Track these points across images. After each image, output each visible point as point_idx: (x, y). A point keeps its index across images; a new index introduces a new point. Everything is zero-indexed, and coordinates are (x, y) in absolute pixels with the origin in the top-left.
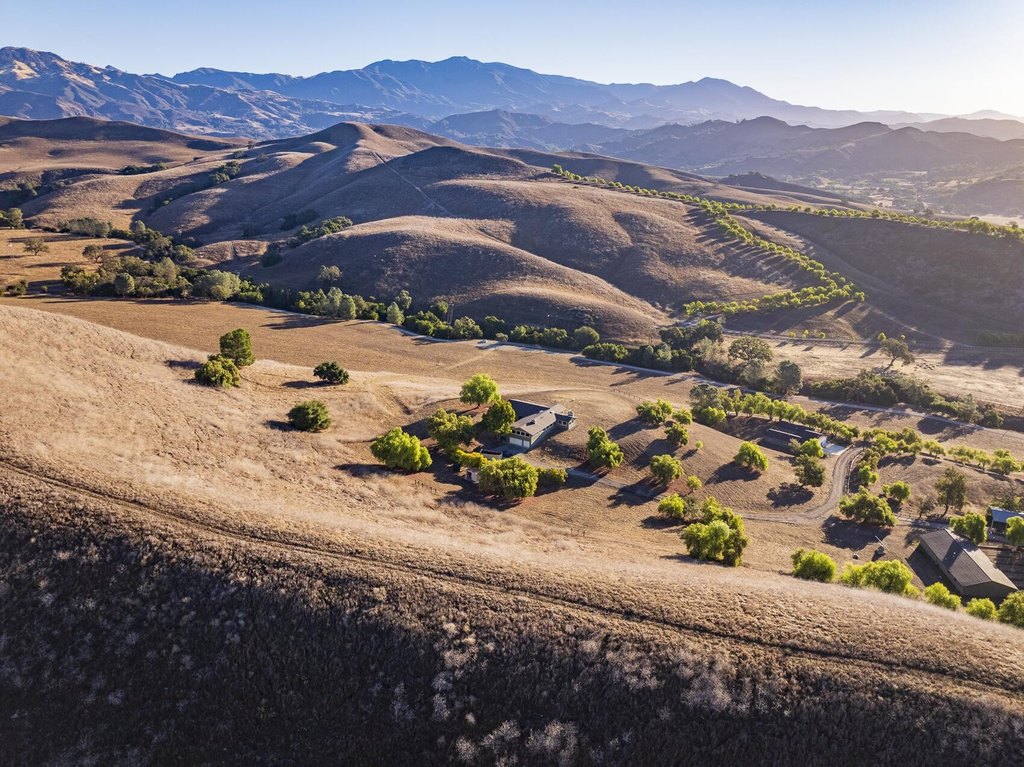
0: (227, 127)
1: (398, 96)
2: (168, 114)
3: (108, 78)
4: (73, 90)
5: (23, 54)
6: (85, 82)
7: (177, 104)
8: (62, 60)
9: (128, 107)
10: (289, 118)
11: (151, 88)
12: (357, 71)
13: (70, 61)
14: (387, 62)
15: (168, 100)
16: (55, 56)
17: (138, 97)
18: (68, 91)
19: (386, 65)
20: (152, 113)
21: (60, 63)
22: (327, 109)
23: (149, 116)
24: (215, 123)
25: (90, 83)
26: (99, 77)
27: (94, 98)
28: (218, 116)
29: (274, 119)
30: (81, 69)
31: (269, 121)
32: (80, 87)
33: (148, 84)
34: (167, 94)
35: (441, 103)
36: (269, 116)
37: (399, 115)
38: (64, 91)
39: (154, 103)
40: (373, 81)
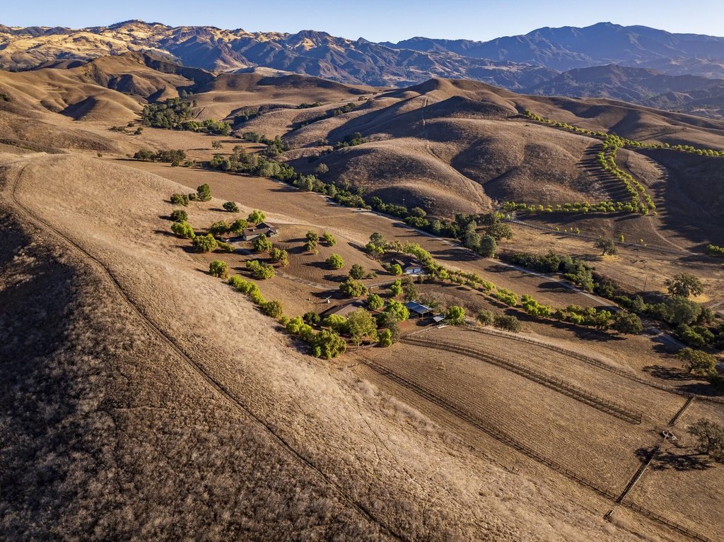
0: (416, 77)
1: (546, 54)
2: (381, 69)
3: (353, 46)
4: (332, 55)
5: (310, 34)
6: (339, 49)
7: (390, 62)
8: (330, 36)
9: (359, 65)
10: (458, 71)
11: (376, 52)
12: (520, 37)
13: (334, 36)
14: (546, 29)
15: (385, 59)
16: (326, 34)
17: (367, 58)
18: (328, 55)
19: (545, 31)
20: (372, 68)
21: (328, 38)
22: (486, 65)
23: (369, 70)
24: (409, 75)
25: (342, 50)
26: (348, 45)
27: (342, 59)
28: (412, 70)
29: (447, 71)
30: (340, 41)
31: (444, 73)
32: (335, 52)
33: (375, 49)
34: (385, 56)
35: (580, 59)
36: (444, 70)
37: (536, 68)
38: (325, 55)
39: (376, 62)
40: (531, 43)
